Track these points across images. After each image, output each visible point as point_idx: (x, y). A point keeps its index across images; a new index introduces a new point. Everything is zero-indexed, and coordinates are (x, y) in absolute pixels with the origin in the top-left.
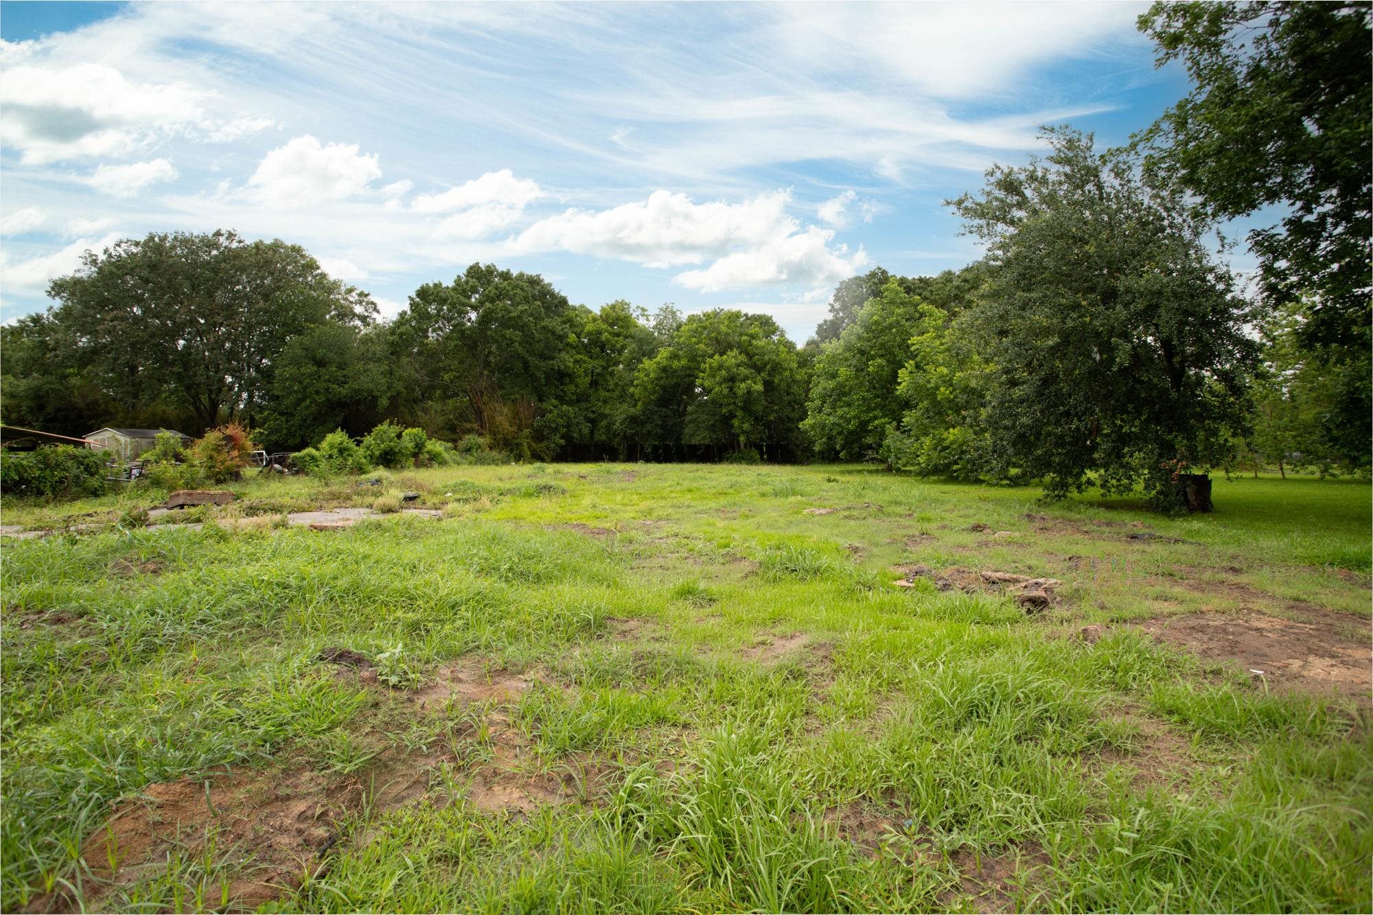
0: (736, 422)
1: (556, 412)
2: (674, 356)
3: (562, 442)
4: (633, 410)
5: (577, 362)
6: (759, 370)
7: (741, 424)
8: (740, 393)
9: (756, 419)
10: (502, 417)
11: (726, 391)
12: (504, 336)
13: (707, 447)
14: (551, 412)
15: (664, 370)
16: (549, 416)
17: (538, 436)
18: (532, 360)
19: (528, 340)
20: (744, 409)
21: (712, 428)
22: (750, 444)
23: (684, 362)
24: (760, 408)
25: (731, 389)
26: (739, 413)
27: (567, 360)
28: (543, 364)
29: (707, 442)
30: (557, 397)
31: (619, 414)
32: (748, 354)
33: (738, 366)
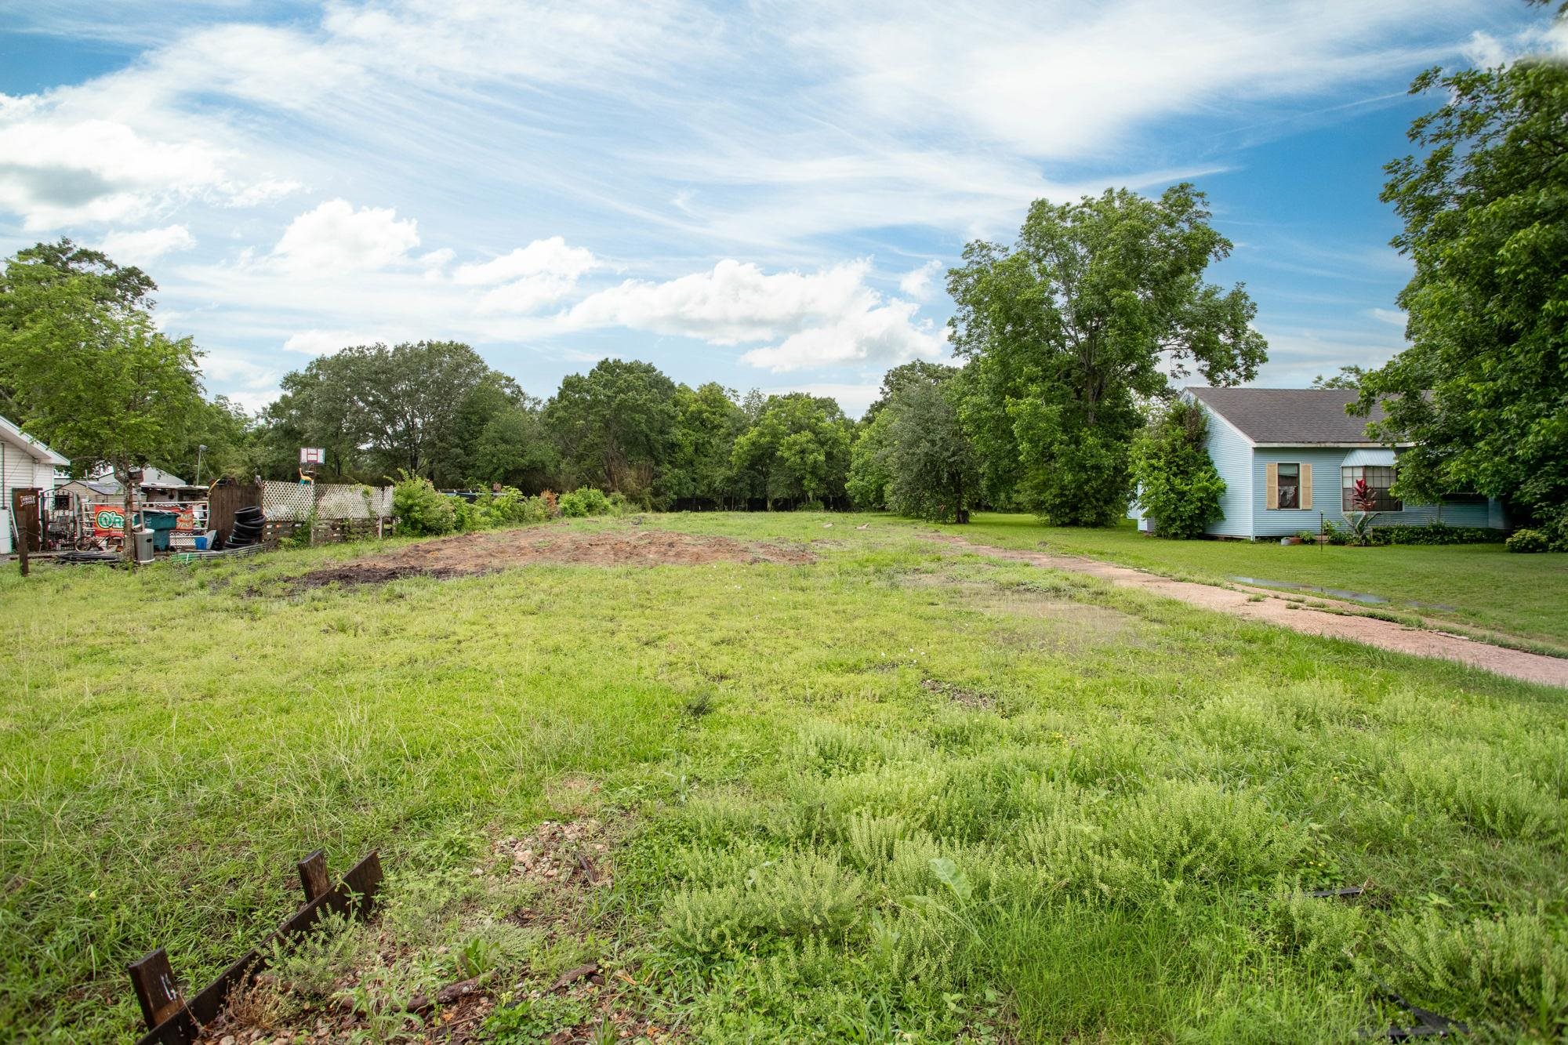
0: (806, 483)
1: (670, 474)
2: (761, 434)
3: (675, 497)
4: (729, 473)
5: (684, 435)
6: (822, 444)
7: (810, 484)
8: (809, 462)
9: (821, 480)
10: (631, 478)
11: (799, 461)
12: (633, 419)
13: (786, 500)
14: (666, 474)
15: (753, 444)
16: (665, 477)
17: (656, 493)
18: (653, 435)
19: (650, 421)
20: (812, 473)
21: (789, 486)
22: (817, 498)
23: (768, 439)
24: (823, 472)
25: (802, 459)
26: (808, 476)
27: (677, 434)
28: (660, 438)
29: (785, 496)
30: (670, 463)
31: (719, 475)
32: (814, 432)
33: (808, 442)
